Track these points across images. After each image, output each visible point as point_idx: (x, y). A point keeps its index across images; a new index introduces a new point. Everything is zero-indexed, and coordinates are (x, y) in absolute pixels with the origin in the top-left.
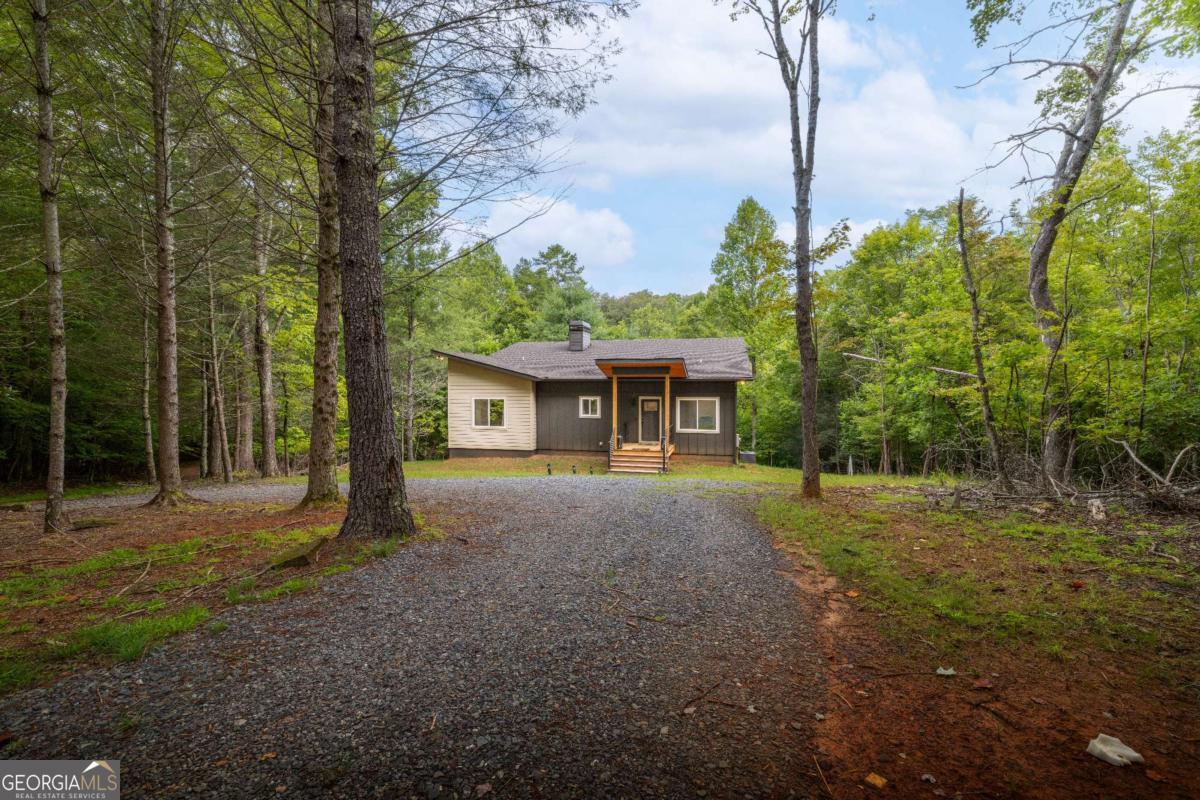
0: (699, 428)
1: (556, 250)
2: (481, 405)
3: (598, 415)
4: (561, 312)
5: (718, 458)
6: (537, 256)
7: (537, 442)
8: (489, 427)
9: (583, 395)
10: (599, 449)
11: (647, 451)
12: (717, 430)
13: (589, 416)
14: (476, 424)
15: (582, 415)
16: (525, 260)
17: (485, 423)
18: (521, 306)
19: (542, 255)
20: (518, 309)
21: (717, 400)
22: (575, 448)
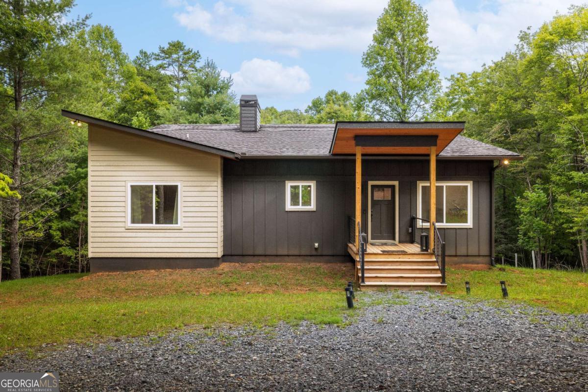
0: (447, 222)
1: (177, 46)
2: (140, 193)
3: (312, 207)
4: (200, 100)
5: (471, 259)
6: (157, 51)
7: (225, 246)
8: (154, 225)
9: (291, 179)
10: (314, 253)
11: (404, 253)
12: (469, 224)
13: (300, 208)
14: (133, 222)
15: (289, 207)
16: (145, 53)
17: (147, 219)
18: (149, 94)
19: (163, 51)
20: (146, 97)
21: (469, 185)
22: (280, 252)
